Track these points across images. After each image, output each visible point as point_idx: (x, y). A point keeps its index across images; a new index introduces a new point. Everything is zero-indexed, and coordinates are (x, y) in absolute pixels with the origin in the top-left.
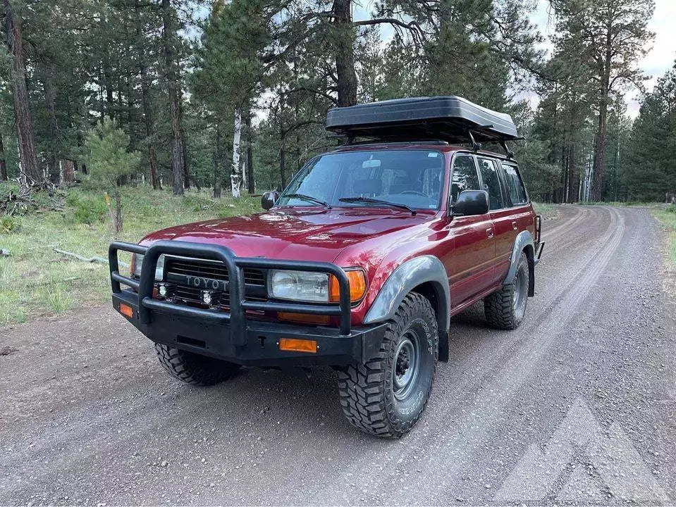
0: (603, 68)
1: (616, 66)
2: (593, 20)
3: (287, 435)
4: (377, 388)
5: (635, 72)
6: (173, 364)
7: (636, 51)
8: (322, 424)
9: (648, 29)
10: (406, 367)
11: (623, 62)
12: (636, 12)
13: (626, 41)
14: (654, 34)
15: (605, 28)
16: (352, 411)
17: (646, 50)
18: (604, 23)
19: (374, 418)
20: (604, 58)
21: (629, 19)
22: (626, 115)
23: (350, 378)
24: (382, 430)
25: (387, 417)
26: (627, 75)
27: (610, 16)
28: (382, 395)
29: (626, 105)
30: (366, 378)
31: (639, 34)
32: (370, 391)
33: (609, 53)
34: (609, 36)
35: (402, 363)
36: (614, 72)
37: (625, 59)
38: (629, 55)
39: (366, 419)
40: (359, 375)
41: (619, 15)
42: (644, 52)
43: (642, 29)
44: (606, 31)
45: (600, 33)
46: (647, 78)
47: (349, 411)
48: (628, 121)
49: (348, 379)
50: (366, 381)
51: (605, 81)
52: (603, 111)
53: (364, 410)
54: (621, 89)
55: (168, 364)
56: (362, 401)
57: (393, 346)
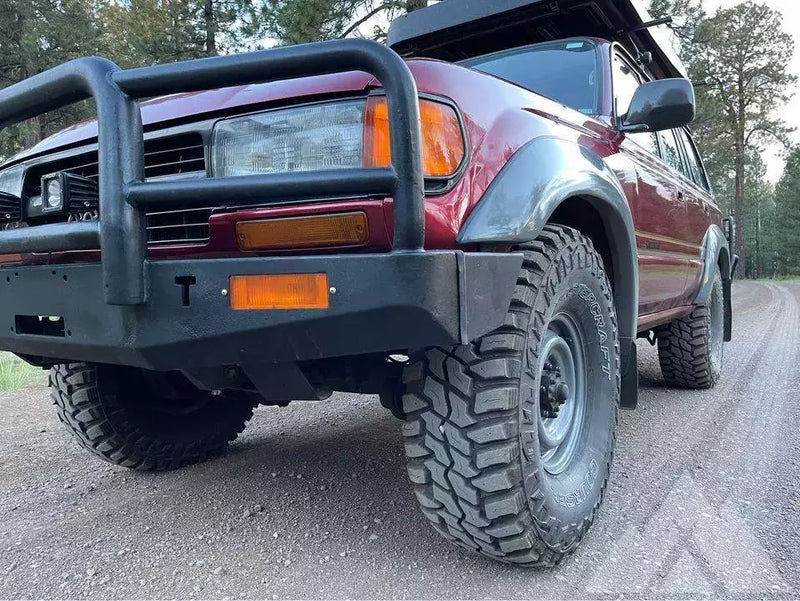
0: (736, 121)
1: (752, 116)
2: (721, 65)
3: (288, 562)
4: (500, 425)
5: (775, 123)
6: (81, 424)
7: (774, 99)
8: (373, 537)
9: (788, 71)
10: (561, 399)
11: (759, 112)
12: (772, 53)
13: (762, 86)
14: (796, 78)
15: (734, 73)
16: (438, 493)
17: (787, 96)
18: (734, 67)
19: (494, 509)
20: (736, 109)
21: (764, 62)
22: (765, 179)
23: (430, 407)
24: (515, 544)
25: (528, 509)
26: (766, 127)
27: (739, 58)
28: (513, 445)
29: (765, 166)
30: (471, 401)
31: (777, 78)
32: (481, 435)
33: (741, 101)
34: (740, 82)
35: (552, 388)
36: (750, 124)
37: (763, 108)
38: (768, 103)
39: (473, 515)
40: (452, 395)
41: (750, 57)
42: (785, 99)
43: (780, 72)
44: (736, 77)
45: (730, 79)
46: (790, 130)
47: (430, 495)
48: (769, 186)
49: (424, 410)
50: (471, 411)
51: (739, 136)
52: (740, 171)
53: (468, 489)
54: (760, 144)
55: (72, 421)
56: (462, 465)
57: (535, 324)
